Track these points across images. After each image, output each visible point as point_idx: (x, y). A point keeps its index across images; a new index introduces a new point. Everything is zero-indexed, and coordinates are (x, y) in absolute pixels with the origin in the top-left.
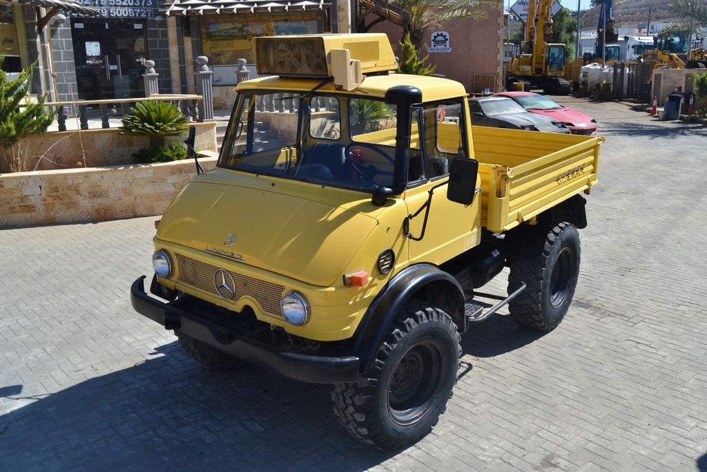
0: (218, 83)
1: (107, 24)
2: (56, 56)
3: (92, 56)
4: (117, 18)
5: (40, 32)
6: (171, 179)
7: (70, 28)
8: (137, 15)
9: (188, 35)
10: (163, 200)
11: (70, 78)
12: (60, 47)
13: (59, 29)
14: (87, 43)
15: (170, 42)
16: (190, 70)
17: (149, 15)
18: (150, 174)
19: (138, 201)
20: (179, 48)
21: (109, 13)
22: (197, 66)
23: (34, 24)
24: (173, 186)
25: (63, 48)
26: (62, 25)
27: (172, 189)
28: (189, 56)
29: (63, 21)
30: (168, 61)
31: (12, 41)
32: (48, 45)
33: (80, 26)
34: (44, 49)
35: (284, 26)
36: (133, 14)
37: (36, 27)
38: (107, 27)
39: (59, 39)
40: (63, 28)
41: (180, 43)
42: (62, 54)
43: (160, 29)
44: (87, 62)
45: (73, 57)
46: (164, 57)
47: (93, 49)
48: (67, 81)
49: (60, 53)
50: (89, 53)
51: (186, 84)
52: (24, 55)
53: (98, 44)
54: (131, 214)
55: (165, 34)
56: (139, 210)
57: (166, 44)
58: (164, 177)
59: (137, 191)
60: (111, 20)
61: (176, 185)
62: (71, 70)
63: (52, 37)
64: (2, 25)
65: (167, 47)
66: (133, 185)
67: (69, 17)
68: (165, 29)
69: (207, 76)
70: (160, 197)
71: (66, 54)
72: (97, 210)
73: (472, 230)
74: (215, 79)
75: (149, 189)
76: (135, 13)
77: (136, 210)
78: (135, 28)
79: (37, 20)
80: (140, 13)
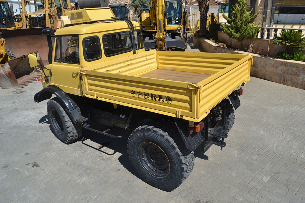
6: (281, 68)
10: (276, 76)
18: (273, 63)
19: (267, 73)
24: (281, 71)
27: (280, 72)
54: (264, 78)
56: (267, 77)
58: (278, 66)
59: (267, 69)
61: (283, 71)
66: (266, 65)
70: (275, 74)
72: (254, 72)
75: (271, 69)
77: (266, 76)
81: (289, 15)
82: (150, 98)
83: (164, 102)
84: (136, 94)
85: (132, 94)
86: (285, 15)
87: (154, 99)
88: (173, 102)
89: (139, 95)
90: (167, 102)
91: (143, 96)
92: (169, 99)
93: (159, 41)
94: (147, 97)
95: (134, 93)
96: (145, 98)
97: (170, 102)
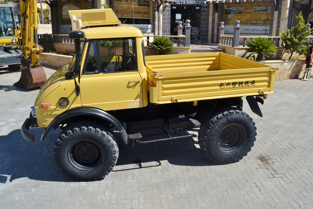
0: (227, 33)
1: (185, 7)
2: (164, 19)
3: (178, 19)
4: (189, 5)
5: (158, 10)
7: (170, 9)
8: (197, 3)
9: (217, 11)
11: (168, 27)
12: (166, 15)
13: (166, 9)
14: (176, 14)
15: (210, 14)
16: (216, 26)
17: (202, 3)
20: (213, 17)
21: (186, 3)
22: (219, 25)
23: (155, 7)
25: (167, 16)
26: (168, 7)
28: (216, 21)
29: (167, 6)
30: (208, 22)
31: (147, 13)
32: (161, 15)
33: (174, 8)
34: (159, 16)
35: (258, 8)
36: (196, 3)
37: (156, 8)
38: (185, 8)
39: (166, 13)
40: (168, 8)
41: (214, 15)
42: (166, 18)
43: (206, 9)
44: (176, 21)
45: (170, 20)
46: (207, 21)
47: (178, 16)
48: (167, 28)
49: (165, 18)
50: (177, 18)
51: (214, 32)
52: (151, 18)
53: (181, 15)
55: (208, 11)
57: (208, 15)
60: (187, 5)
62: (168, 24)
63: (163, 12)
64: (145, 7)
65: (208, 16)
67: (170, 4)
68: (208, 9)
69: (222, 29)
71: (168, 18)
73: (135, 99)
74: (226, 31)
76: (196, 2)
78: (196, 8)
79: (157, 5)
80: (199, 3)
81: (145, 25)
82: (237, 86)
83: (250, 85)
84: (224, 86)
85: (219, 86)
86: (143, 25)
87: (240, 85)
88: (256, 84)
89: (227, 85)
90: (251, 85)
91: (231, 86)
92: (253, 82)
93: (35, 55)
94: (235, 86)
95: (221, 86)
96: (233, 86)
97: (254, 84)
